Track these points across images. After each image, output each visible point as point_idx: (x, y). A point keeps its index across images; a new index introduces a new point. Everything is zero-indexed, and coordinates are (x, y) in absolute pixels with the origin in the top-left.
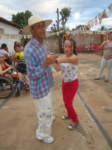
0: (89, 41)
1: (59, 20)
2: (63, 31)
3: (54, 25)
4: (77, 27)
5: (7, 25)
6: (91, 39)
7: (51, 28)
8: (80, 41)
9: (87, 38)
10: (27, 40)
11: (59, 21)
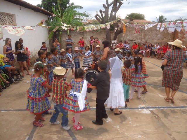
0: (154, 38)
1: (109, 4)
2: (114, 21)
3: (101, 12)
4: (128, 15)
5: (22, 7)
6: (157, 35)
7: (96, 17)
8: (140, 37)
9: (150, 33)
10: (57, 33)
11: (109, 6)
